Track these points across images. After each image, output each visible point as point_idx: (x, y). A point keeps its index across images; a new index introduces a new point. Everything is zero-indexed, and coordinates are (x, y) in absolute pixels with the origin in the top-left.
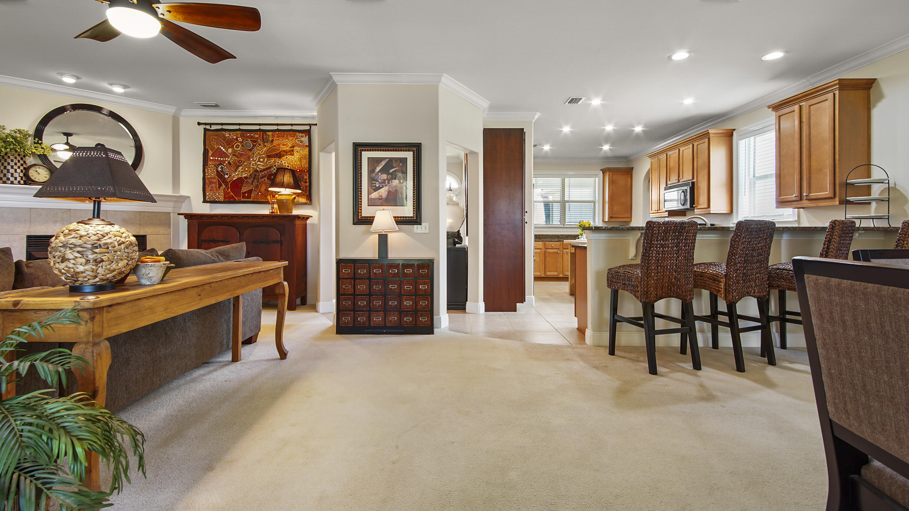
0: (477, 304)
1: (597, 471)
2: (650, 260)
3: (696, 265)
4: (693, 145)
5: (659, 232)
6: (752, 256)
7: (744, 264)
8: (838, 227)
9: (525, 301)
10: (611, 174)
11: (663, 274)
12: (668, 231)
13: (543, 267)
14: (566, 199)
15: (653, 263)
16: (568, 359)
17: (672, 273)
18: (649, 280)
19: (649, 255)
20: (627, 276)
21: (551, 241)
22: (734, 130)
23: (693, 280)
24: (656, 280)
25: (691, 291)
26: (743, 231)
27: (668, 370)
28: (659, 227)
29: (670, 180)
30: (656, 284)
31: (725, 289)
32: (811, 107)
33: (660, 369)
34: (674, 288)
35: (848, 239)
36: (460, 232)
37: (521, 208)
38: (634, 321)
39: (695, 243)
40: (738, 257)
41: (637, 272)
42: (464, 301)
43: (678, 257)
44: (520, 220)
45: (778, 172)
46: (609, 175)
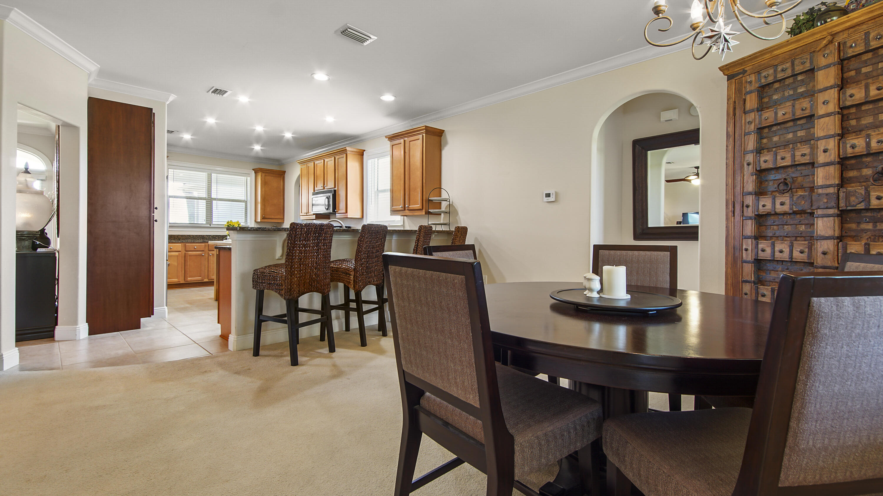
0: (75, 326)
1: (227, 481)
2: (294, 259)
3: (333, 262)
4: (335, 158)
5: (301, 233)
6: (373, 253)
7: (367, 259)
8: (423, 230)
9: (153, 315)
10: (263, 174)
11: (305, 271)
12: (310, 233)
13: (182, 271)
14: (213, 196)
15: (297, 262)
16: (206, 372)
17: (313, 270)
18: (293, 278)
19: (293, 254)
20: (273, 276)
21: (194, 243)
22: (364, 150)
23: (330, 275)
24: (299, 277)
25: (329, 284)
26: (366, 232)
27: (308, 358)
28: (302, 229)
29: (317, 187)
30: (298, 281)
31: (354, 281)
32: (411, 142)
33: (301, 359)
34: (314, 283)
35: (428, 238)
36: (46, 231)
37: (148, 203)
38: (279, 319)
39: (331, 243)
40: (363, 253)
41: (281, 271)
42: (53, 326)
43: (318, 255)
44: (147, 218)
45: (392, 188)
46: (262, 176)
